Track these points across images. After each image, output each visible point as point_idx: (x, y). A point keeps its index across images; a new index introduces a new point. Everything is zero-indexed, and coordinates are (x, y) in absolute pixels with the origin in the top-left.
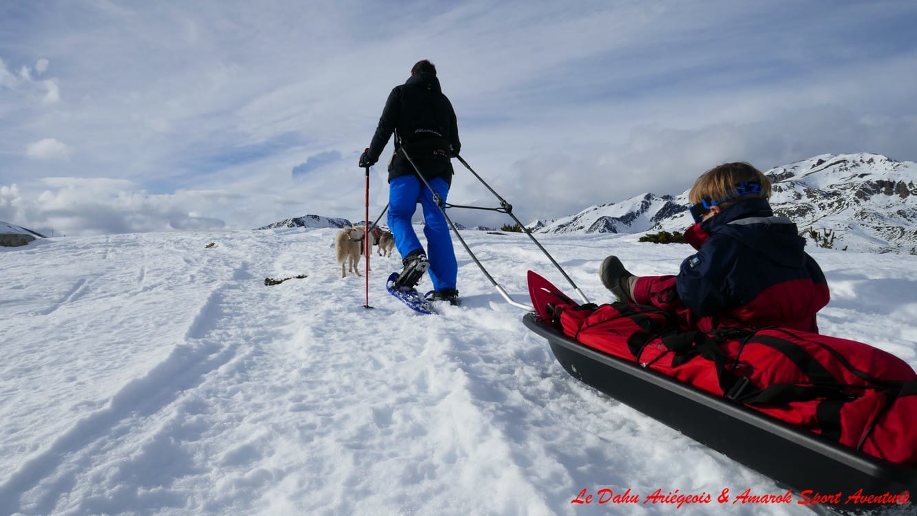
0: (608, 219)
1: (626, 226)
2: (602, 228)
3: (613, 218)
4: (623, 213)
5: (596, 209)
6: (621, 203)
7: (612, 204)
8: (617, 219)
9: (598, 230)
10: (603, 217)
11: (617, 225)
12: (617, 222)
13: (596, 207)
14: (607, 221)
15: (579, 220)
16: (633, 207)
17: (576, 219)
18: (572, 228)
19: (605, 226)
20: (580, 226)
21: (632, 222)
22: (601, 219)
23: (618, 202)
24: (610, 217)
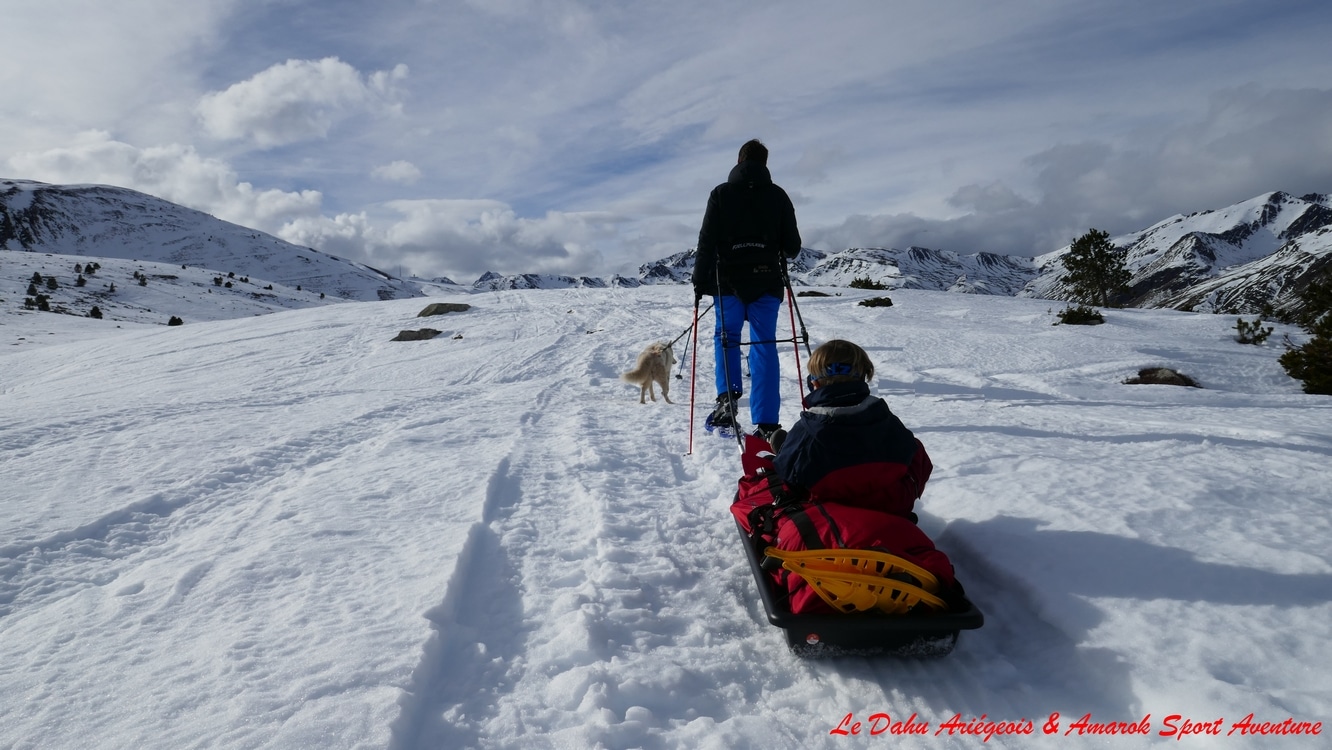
0: (1200, 236)
1: (1233, 247)
2: (1189, 251)
3: (1210, 235)
4: (1228, 225)
5: (1180, 220)
6: (1225, 210)
7: (1209, 212)
8: (1217, 236)
9: (1181, 255)
10: (1192, 234)
11: (1218, 247)
12: (1217, 241)
13: (1179, 216)
14: (1198, 240)
15: (1148, 239)
16: (1247, 214)
17: (1143, 237)
18: (1137, 252)
19: (1193, 249)
20: (1150, 248)
21: (1244, 241)
22: (1187, 236)
23: (1220, 208)
24: (1203, 234)
